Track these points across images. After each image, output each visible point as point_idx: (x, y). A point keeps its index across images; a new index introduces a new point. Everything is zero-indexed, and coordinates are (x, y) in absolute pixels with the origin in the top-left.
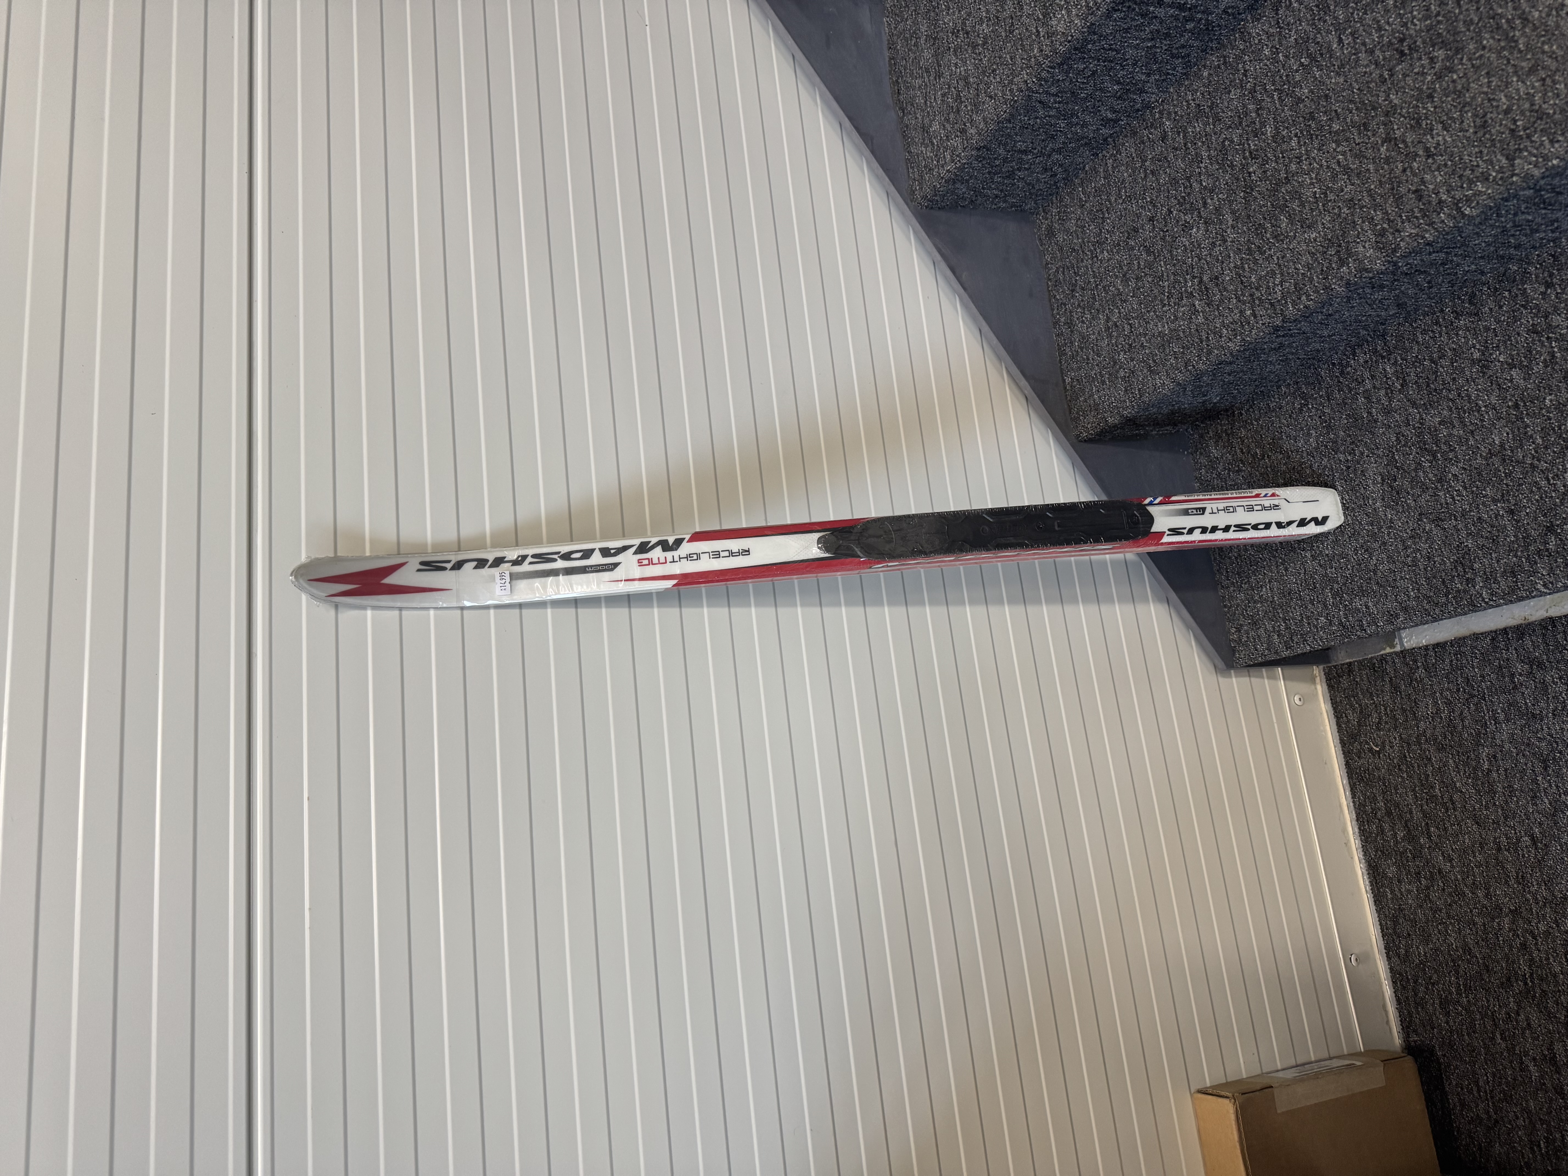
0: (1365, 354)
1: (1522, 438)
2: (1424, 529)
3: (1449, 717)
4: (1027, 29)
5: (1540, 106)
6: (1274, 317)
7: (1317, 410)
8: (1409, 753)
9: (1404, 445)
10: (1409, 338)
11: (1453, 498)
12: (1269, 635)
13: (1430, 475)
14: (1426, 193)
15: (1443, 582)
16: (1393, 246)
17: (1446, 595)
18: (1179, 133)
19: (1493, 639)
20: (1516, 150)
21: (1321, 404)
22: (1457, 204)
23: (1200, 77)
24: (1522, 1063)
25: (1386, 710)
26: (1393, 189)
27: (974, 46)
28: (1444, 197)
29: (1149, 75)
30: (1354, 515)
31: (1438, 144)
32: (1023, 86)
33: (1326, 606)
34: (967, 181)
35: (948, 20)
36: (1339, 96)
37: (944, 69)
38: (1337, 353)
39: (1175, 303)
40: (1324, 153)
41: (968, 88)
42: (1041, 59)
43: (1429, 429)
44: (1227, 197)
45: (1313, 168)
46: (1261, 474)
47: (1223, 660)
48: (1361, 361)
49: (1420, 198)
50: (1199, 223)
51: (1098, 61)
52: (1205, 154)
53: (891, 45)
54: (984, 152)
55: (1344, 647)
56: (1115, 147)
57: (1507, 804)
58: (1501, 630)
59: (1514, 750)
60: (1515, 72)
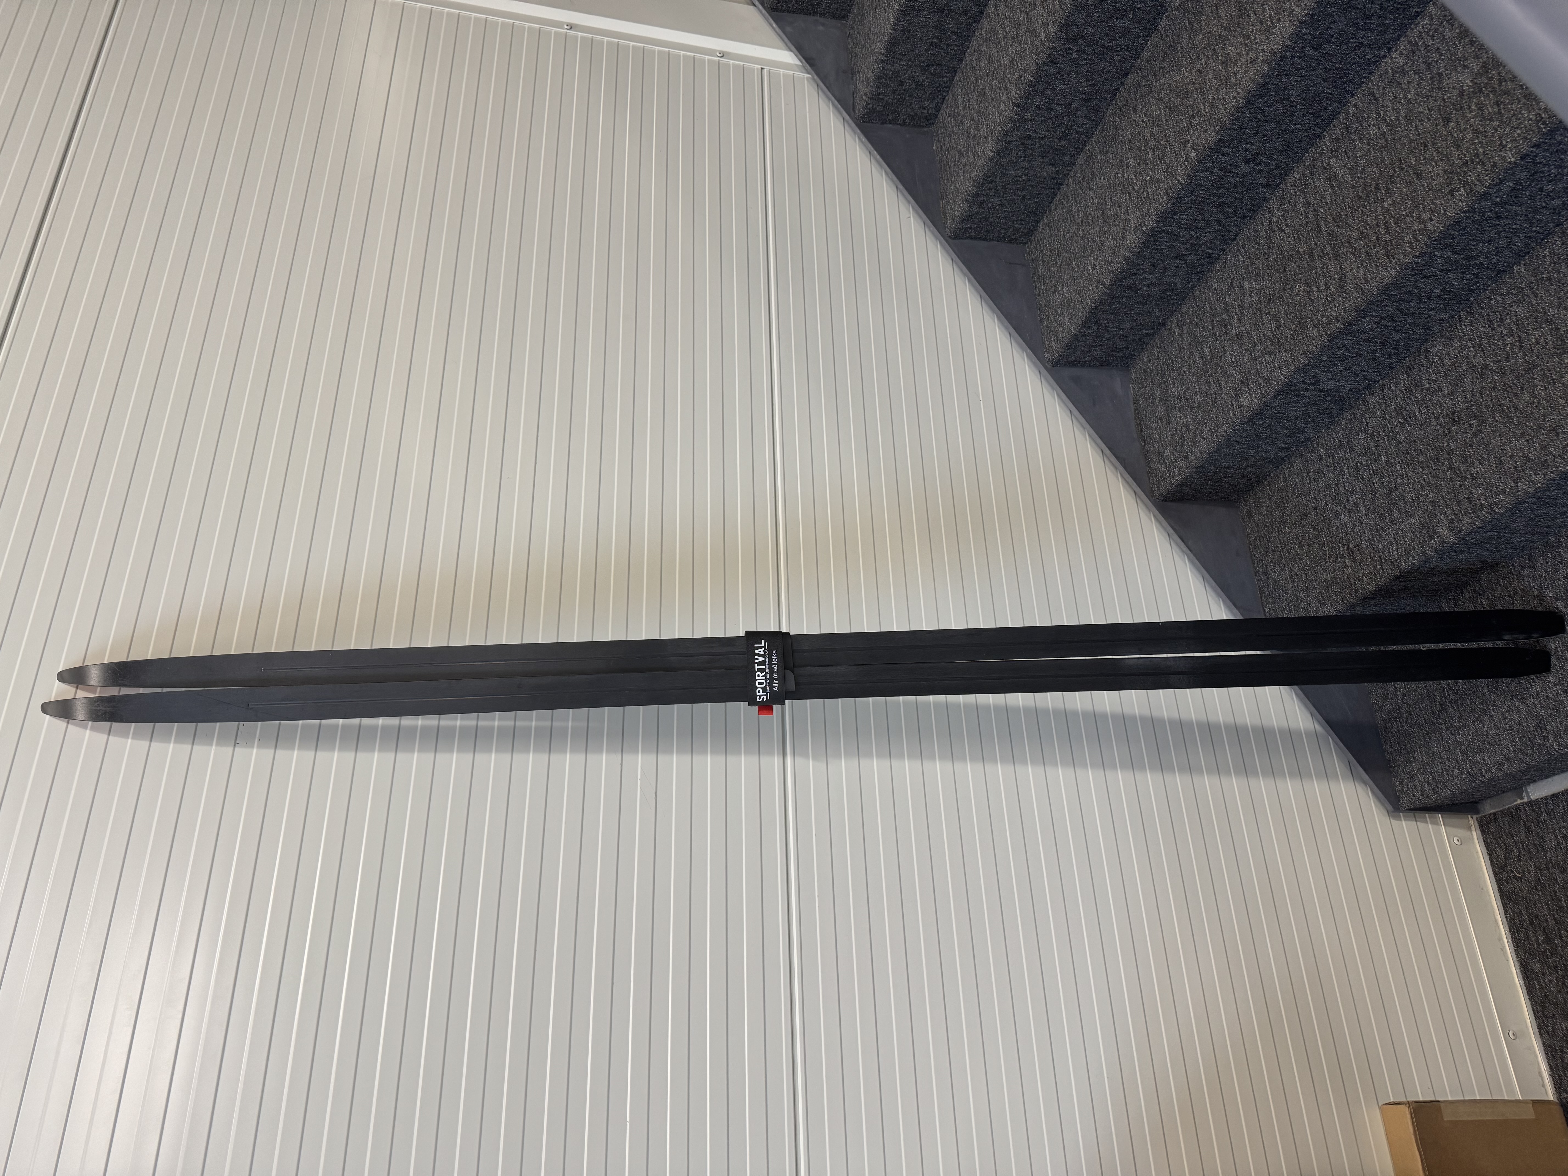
4: (1225, 402)
6: (1394, 570)
8: (1542, 876)
14: (1473, 499)
16: (1459, 529)
18: (1329, 457)
20: (1518, 478)
22: (1491, 506)
23: (1340, 425)
25: (1523, 846)
26: (1455, 496)
27: (1192, 408)
28: (1483, 502)
29: (1306, 424)
31: (1477, 472)
32: (1224, 434)
34: (1190, 485)
35: (1174, 391)
36: (1421, 442)
37: (1173, 419)
39: (1333, 561)
40: (1415, 474)
41: (1189, 432)
42: (1235, 419)
44: (1361, 497)
45: (1410, 482)
47: (1391, 804)
49: (1470, 502)
50: (1345, 512)
51: (1272, 419)
52: (1346, 471)
53: (1136, 402)
54: (1201, 469)
55: (1488, 801)
56: (1289, 463)
60: (1514, 436)
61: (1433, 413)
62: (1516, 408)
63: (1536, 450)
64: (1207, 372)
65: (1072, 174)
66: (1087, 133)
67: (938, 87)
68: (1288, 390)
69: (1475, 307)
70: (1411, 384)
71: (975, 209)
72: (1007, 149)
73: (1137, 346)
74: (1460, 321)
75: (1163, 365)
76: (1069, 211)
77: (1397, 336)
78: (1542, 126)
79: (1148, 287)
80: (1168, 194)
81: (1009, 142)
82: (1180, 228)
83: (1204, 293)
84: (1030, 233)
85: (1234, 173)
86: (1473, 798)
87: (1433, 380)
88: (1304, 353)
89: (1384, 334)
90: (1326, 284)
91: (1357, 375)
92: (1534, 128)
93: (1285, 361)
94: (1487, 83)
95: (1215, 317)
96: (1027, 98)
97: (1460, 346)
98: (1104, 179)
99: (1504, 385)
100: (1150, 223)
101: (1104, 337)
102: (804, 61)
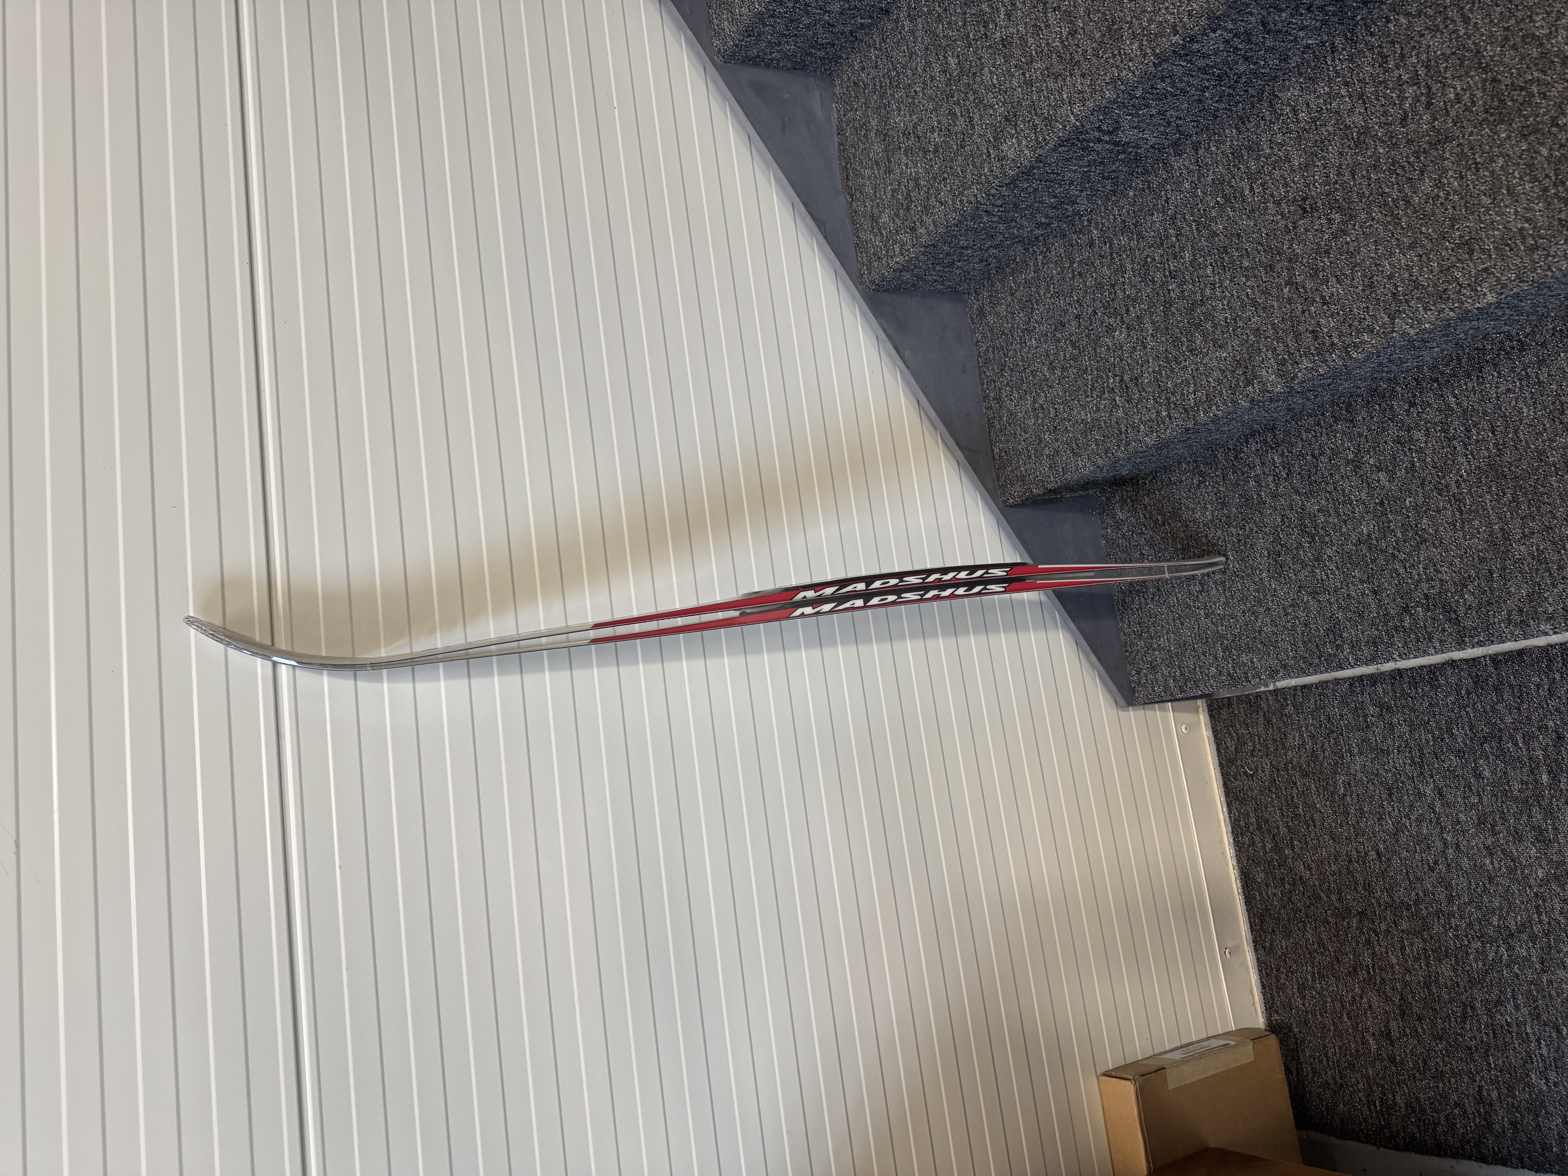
0: (1257, 444)
1: (1385, 531)
2: (1303, 600)
3: (1313, 748)
4: (978, 148)
5: (1417, 278)
6: (1187, 421)
7: (1213, 487)
8: (1278, 777)
9: (1288, 526)
10: (1295, 435)
11: (1327, 576)
12: (1166, 680)
13: (1309, 554)
14: (1321, 334)
15: (1317, 646)
16: (1292, 375)
17: (1320, 658)
18: (1105, 243)
19: (1351, 685)
20: (1397, 311)
21: (1217, 482)
22: (1346, 348)
23: (1126, 196)
24: (1364, 1037)
25: (1259, 739)
26: (1293, 326)
27: (926, 152)
28: (1336, 341)
29: (1082, 191)
30: (1243, 582)
31: (1333, 294)
32: (973, 199)
33: (1216, 658)
34: (912, 270)
35: (899, 121)
36: (1249, 237)
37: (895, 166)
38: (1232, 440)
39: (1097, 395)
40: (1235, 284)
41: (919, 190)
42: (991, 178)
43: (1309, 514)
44: (1148, 308)
45: (1225, 296)
47: (1125, 699)
48: (1253, 449)
49: (1316, 338)
50: (1121, 328)
51: (1041, 181)
52: (1129, 266)
53: (841, 132)
54: (930, 248)
56: (1046, 246)
57: (1358, 822)
58: (1358, 677)
59: (1365, 779)
60: (1398, 246)
61: (1272, 195)
62: (1408, 203)
63: (1432, 271)
64: (952, 97)
68: (1074, 139)
69: (1361, 31)
70: (1242, 145)
73: (846, 42)
74: (1333, 52)
75: (884, 78)
77: (1242, 68)
87: (1277, 144)
88: (1113, 81)
89: (1227, 63)
91: (1169, 124)
93: (1080, 92)
97: (1328, 93)
99: (1393, 164)
101: (801, 23)
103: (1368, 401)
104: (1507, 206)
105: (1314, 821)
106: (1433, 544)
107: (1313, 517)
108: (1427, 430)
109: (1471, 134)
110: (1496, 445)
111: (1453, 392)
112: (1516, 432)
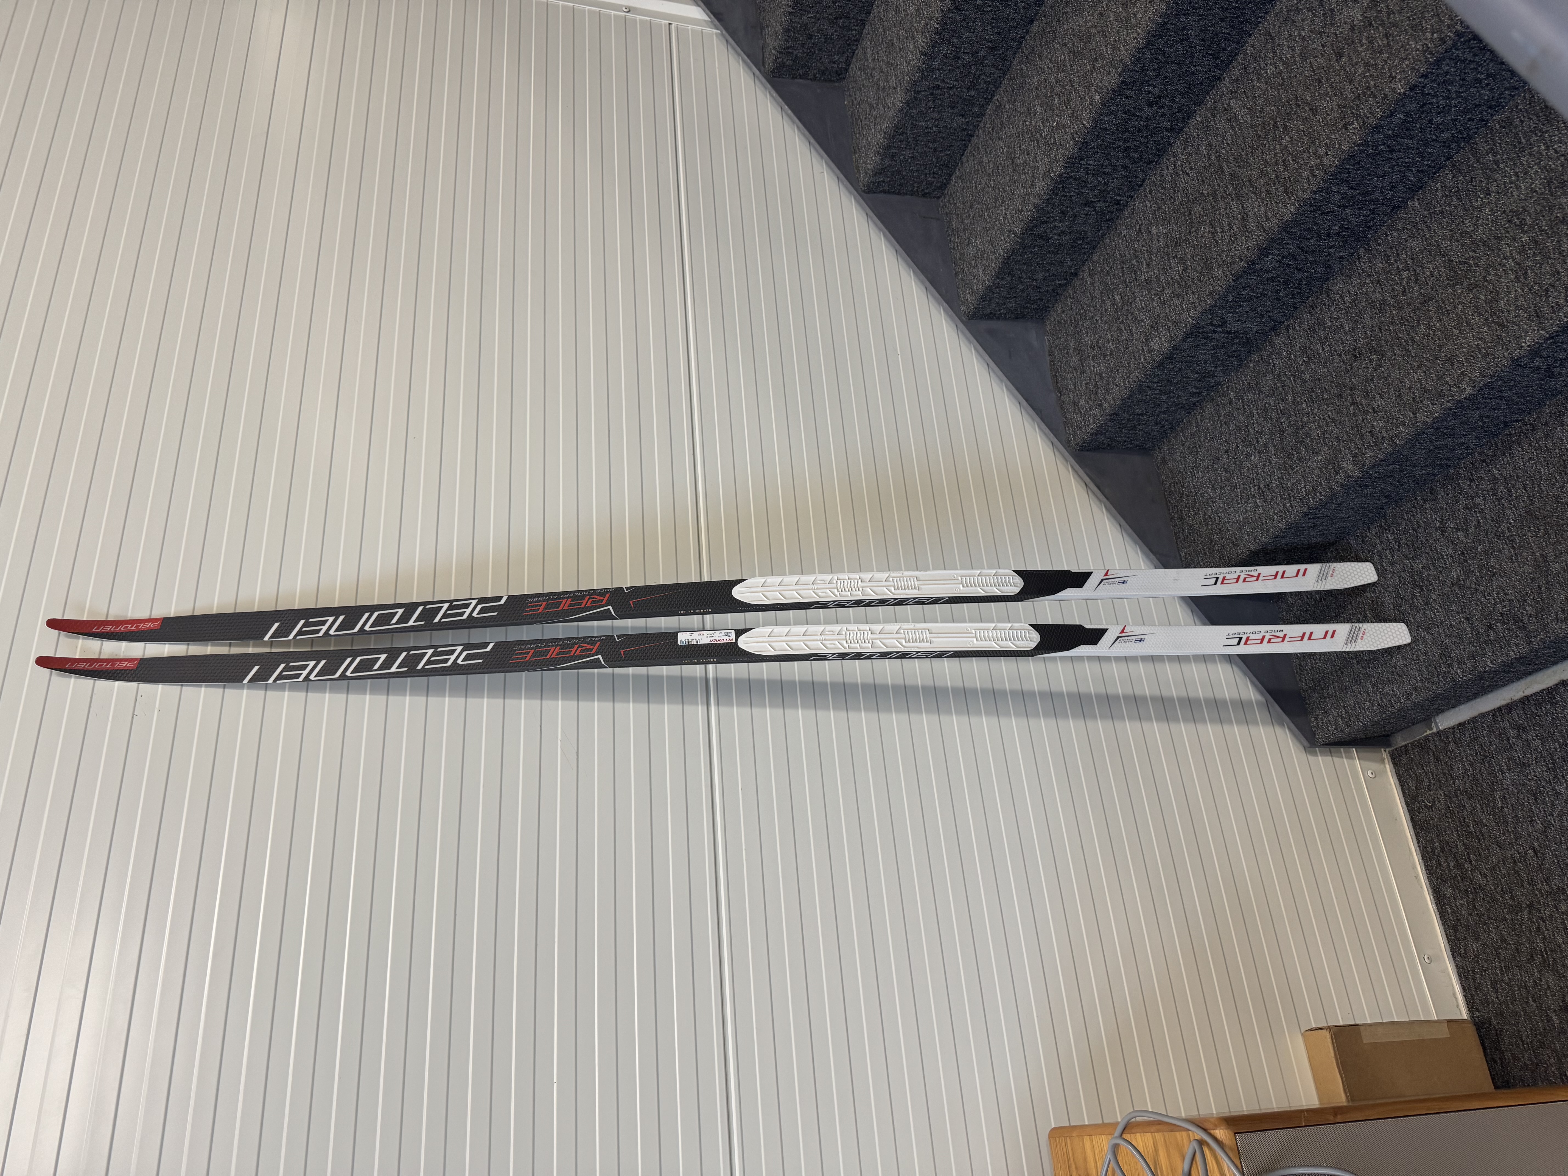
1: (1468, 573)
3: (1473, 774)
4: (1136, 347)
5: (1425, 386)
6: (1303, 507)
8: (1451, 804)
10: (1399, 517)
13: (1421, 601)
14: (1375, 433)
16: (1363, 463)
18: (1239, 400)
19: (1494, 715)
20: (1417, 409)
22: (1392, 438)
23: (1249, 367)
25: (1432, 775)
26: (1358, 431)
27: (1105, 356)
28: (1385, 435)
29: (1216, 367)
31: (1379, 406)
32: (1136, 380)
34: (1105, 433)
35: (1087, 340)
36: (1325, 379)
37: (1086, 368)
39: (1245, 502)
40: (1321, 411)
41: (1102, 380)
42: (1146, 364)
43: (1417, 572)
44: (1270, 437)
45: (1316, 420)
46: (1321, 611)
47: (1307, 740)
48: (1374, 533)
49: (1373, 436)
50: (1255, 453)
51: (1182, 363)
52: (1255, 412)
53: (1051, 353)
54: (1114, 416)
55: (1400, 734)
56: (1201, 408)
57: (1515, 829)
58: (1498, 708)
59: (1516, 791)
60: (1412, 368)
61: (1336, 351)
62: (1413, 341)
63: (1433, 380)
64: (1119, 319)
65: (982, 125)
66: (995, 82)
67: (847, 40)
68: (1196, 332)
69: (1373, 244)
70: (1314, 323)
71: (887, 162)
72: (916, 100)
73: (1050, 297)
74: (1359, 259)
75: (1077, 315)
76: (980, 163)
77: (1299, 275)
78: (1429, 56)
79: (1059, 236)
80: (1074, 139)
81: (918, 92)
82: (1087, 174)
83: (1114, 241)
84: (944, 186)
85: (1138, 116)
86: (1385, 731)
87: (1335, 318)
88: (1211, 293)
89: (1286, 274)
90: (1229, 225)
91: (1263, 317)
92: (1422, 58)
93: (1193, 303)
94: (1376, 17)
95: (1125, 264)
96: (934, 47)
97: (1360, 283)
98: (1013, 128)
99: (1402, 319)
100: (1058, 169)
101: (1018, 288)
102: (712, 16)
103: (1444, 484)
104: (1468, 333)
105: (1483, 835)
106: (1500, 575)
107: (1420, 574)
108: (1484, 496)
109: (1442, 294)
110: (1528, 497)
111: (1496, 467)
112: (1539, 486)
